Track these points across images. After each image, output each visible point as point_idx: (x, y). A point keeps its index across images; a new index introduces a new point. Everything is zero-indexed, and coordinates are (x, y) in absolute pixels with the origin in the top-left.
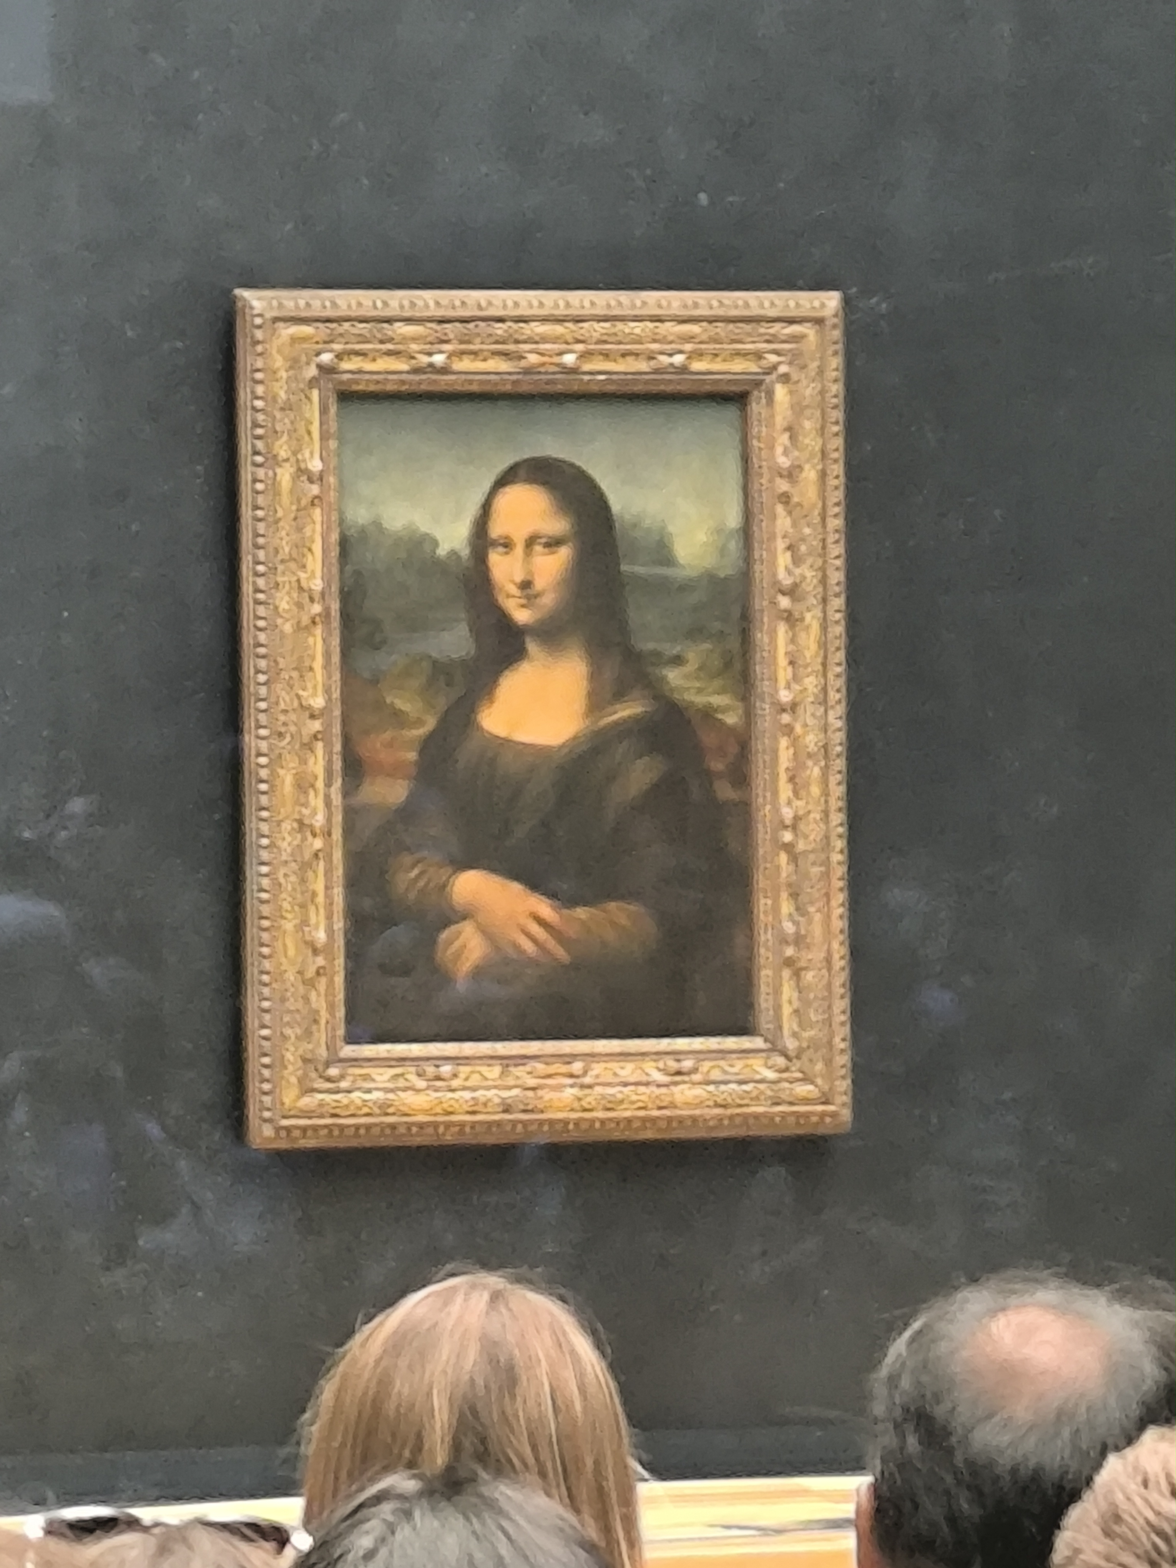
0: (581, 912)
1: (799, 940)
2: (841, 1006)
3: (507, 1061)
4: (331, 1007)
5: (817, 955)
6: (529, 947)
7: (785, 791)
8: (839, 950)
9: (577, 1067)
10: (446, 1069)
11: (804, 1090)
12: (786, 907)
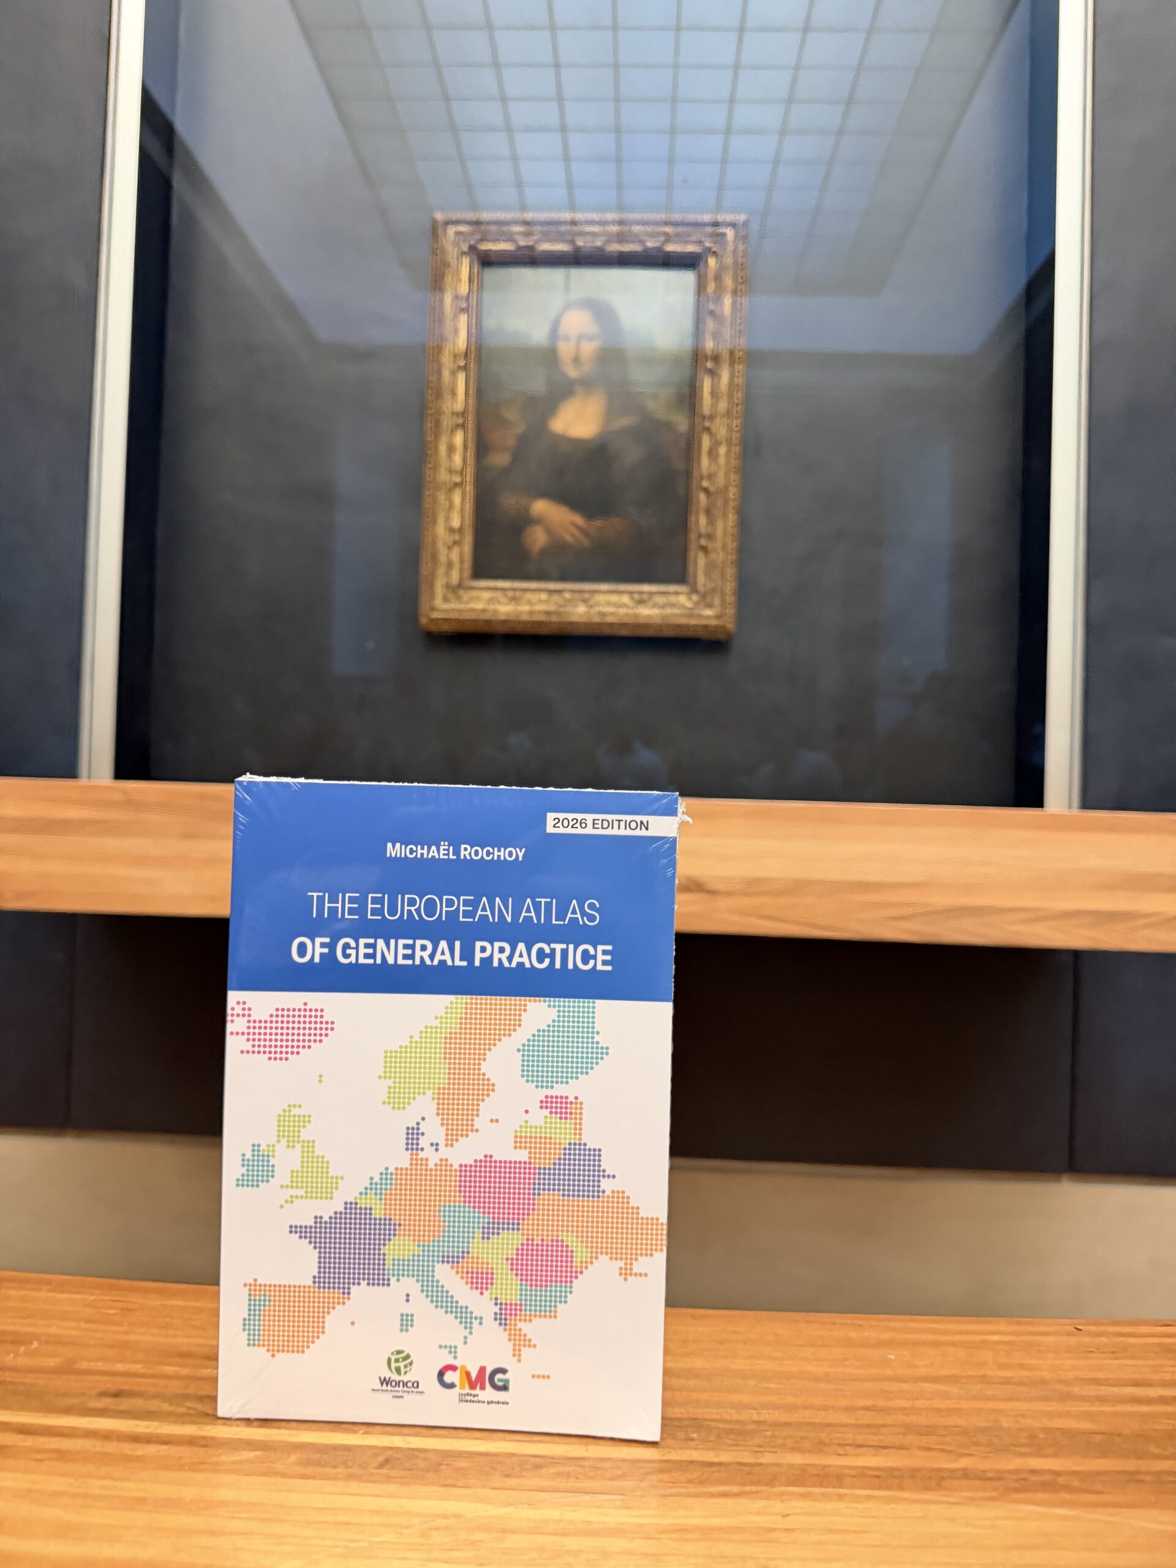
0: (598, 523)
1: (710, 537)
2: (731, 572)
3: (551, 592)
4: (462, 561)
5: (719, 545)
6: (569, 539)
7: (705, 461)
8: (732, 545)
9: (586, 596)
10: (518, 594)
11: (709, 612)
12: (703, 520)
